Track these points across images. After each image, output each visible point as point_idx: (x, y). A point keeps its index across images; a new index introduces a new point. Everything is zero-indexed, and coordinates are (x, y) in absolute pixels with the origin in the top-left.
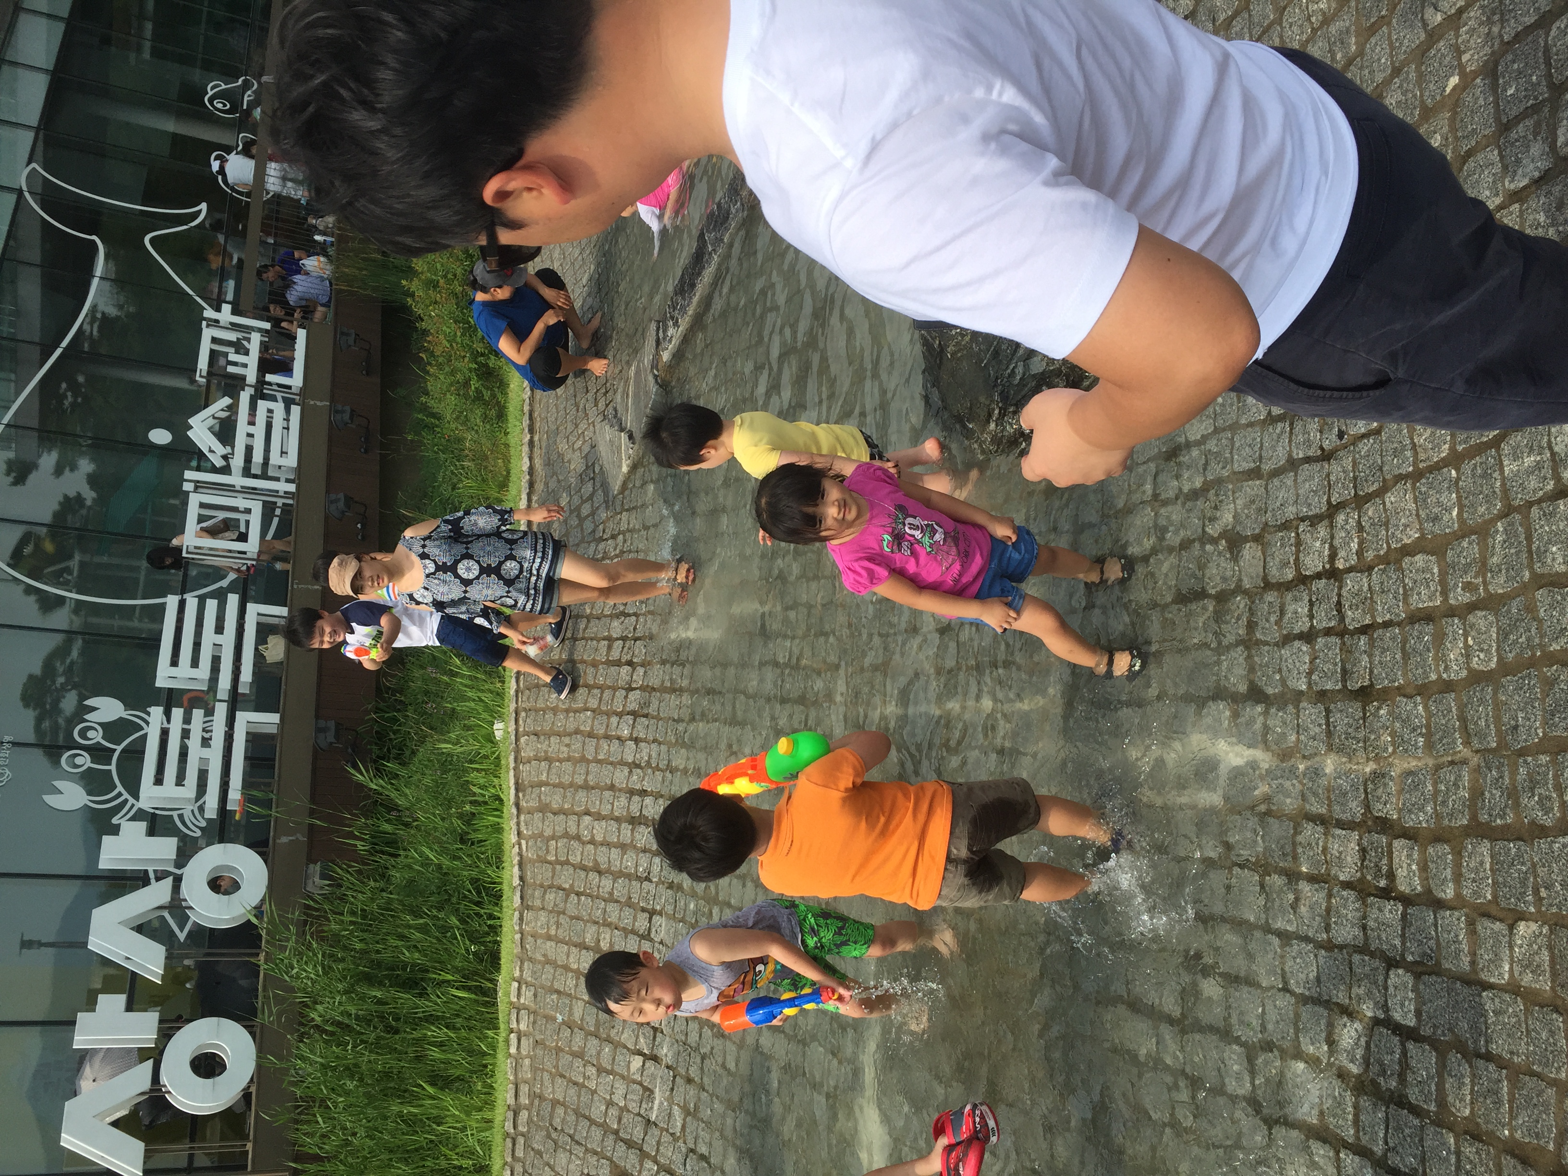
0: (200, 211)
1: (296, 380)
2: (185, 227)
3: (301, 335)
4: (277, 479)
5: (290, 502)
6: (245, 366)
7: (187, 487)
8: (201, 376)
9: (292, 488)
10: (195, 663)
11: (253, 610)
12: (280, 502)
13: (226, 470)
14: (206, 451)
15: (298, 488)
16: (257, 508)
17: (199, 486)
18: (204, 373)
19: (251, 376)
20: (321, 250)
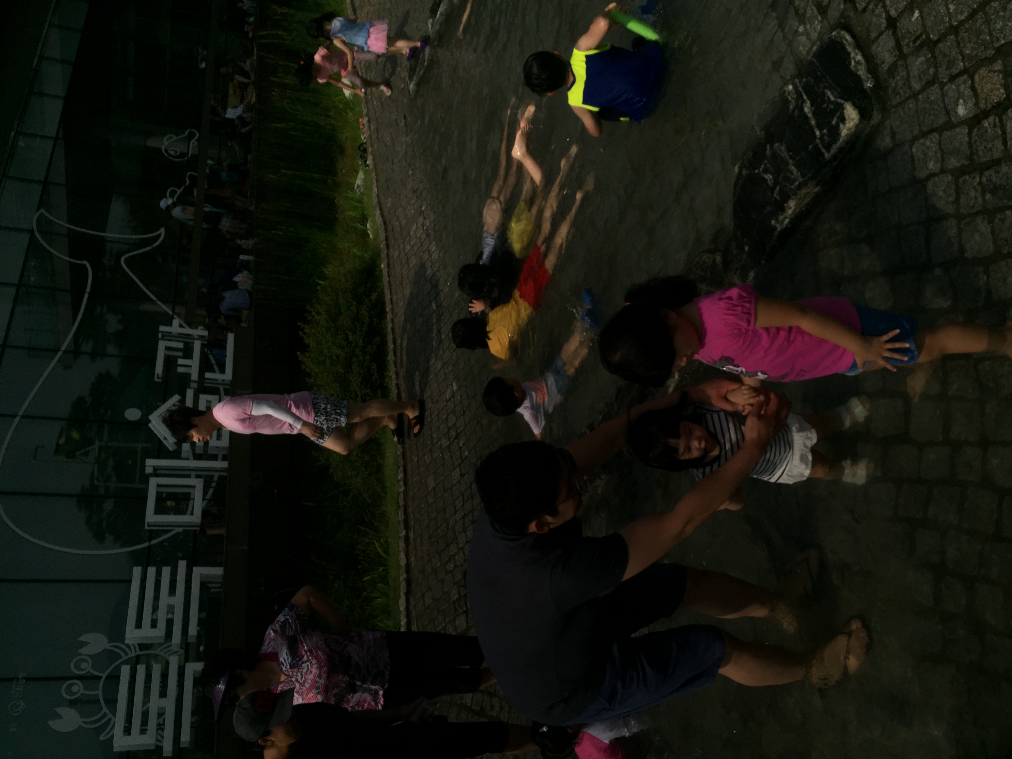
0: (159, 236)
1: (228, 375)
2: (149, 248)
3: (231, 337)
4: (214, 458)
5: (225, 474)
6: (191, 366)
7: (149, 470)
8: (158, 378)
9: (225, 464)
10: (154, 624)
11: (198, 572)
12: (216, 475)
13: (176, 454)
14: (162, 439)
15: (229, 465)
16: (199, 484)
17: (157, 472)
18: (160, 376)
19: (195, 376)
20: (245, 266)
